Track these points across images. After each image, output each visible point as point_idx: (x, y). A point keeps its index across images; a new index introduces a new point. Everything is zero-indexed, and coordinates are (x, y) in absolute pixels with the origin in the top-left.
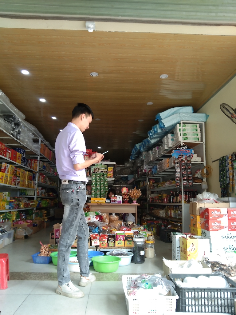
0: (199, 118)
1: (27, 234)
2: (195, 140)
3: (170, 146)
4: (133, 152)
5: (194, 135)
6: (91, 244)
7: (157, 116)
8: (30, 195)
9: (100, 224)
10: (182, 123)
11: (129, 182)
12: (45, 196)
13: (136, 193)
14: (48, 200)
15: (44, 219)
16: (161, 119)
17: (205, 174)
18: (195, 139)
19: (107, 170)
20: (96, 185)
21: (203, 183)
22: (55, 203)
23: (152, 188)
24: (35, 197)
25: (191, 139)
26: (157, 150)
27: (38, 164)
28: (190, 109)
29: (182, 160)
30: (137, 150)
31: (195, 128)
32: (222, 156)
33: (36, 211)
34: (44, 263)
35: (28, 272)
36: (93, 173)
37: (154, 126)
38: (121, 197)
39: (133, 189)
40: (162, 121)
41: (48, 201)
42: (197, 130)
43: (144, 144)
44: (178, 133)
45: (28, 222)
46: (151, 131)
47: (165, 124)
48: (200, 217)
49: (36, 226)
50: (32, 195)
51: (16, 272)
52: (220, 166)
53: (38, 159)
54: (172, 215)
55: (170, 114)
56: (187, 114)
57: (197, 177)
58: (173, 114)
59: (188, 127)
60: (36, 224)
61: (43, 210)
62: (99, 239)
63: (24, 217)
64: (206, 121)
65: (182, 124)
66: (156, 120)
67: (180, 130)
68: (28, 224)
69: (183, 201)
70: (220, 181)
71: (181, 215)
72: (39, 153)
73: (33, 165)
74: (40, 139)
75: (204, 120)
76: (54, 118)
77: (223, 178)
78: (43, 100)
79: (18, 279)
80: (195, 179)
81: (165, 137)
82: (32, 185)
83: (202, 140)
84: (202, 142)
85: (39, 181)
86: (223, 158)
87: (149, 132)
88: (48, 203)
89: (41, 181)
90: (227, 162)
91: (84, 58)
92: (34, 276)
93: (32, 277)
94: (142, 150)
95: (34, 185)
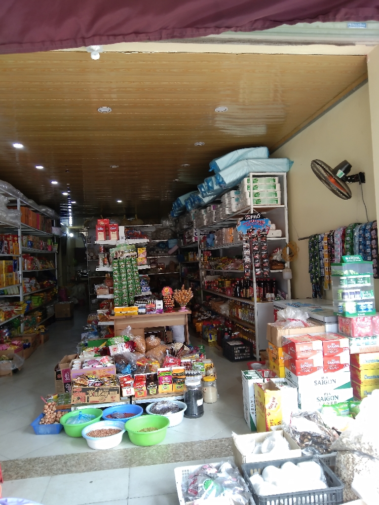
0: (278, 166)
1: (16, 367)
2: (272, 203)
3: (235, 210)
4: (175, 207)
5: (270, 194)
6: (121, 395)
7: (211, 164)
8: (12, 293)
9: (134, 357)
10: (251, 176)
11: (171, 252)
12: (37, 289)
13: (186, 295)
14: (42, 294)
15: (39, 329)
16: (219, 171)
17: (288, 256)
18: (272, 200)
19: (136, 253)
20: (120, 278)
21: (285, 270)
22: (53, 295)
23: (207, 267)
24: (21, 296)
25: (267, 201)
26: (214, 211)
27: (20, 242)
28: (263, 151)
29: (253, 237)
30: (181, 206)
31: (272, 183)
32: (315, 233)
33: (26, 318)
34: (52, 433)
35: (29, 457)
36: (115, 259)
37: (208, 178)
38: (161, 302)
39: (180, 289)
40: (221, 173)
41: (42, 297)
42: (275, 187)
43: (192, 201)
44: (245, 193)
45: (15, 345)
46: (204, 185)
47: (225, 180)
48: (283, 350)
49: (29, 346)
50: (16, 293)
51: (11, 461)
52: (310, 250)
53: (19, 234)
54: (240, 317)
55: (232, 161)
56: (258, 160)
57: (276, 261)
58: (237, 161)
59: (262, 182)
60: (27, 344)
61: (36, 312)
62: (134, 386)
63: (6, 335)
64: (288, 170)
65: (251, 179)
66: (210, 170)
67: (248, 187)
68: (17, 347)
69: (256, 298)
70: (310, 271)
71: (254, 319)
72: (19, 223)
73: (11, 248)
74: (18, 200)
75: (286, 168)
76: (40, 168)
77: (316, 269)
78: (18, 146)
79: (16, 476)
80: (273, 264)
81: (226, 195)
82: (14, 279)
83: (282, 203)
84: (283, 206)
85: (24, 269)
86: (315, 236)
87: (200, 185)
88: (43, 298)
89: (27, 268)
90: (320, 245)
91: (85, 89)
92: (40, 467)
93: (38, 468)
94: (189, 207)
95: (16, 278)
